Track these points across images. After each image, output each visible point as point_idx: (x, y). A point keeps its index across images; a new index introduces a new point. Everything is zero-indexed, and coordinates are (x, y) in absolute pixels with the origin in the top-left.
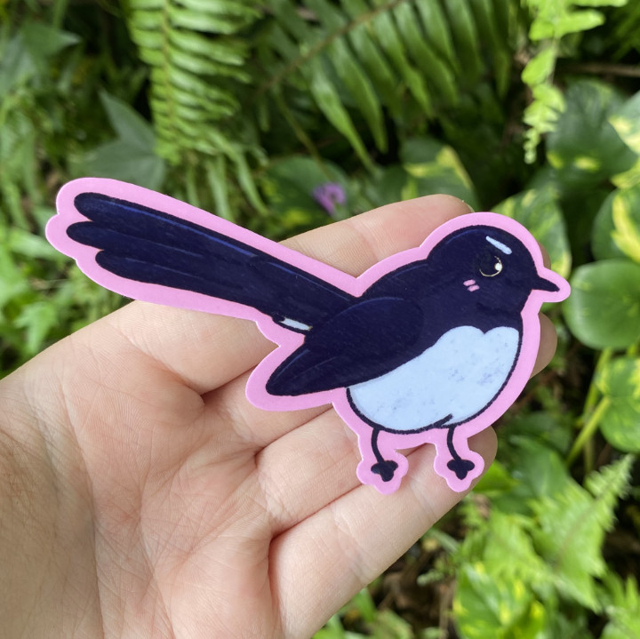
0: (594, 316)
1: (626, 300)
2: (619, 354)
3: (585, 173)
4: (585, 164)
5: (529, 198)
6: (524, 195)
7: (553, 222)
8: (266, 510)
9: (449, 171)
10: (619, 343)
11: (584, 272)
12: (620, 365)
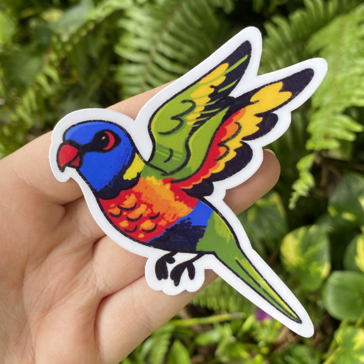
0: (338, 301)
1: (356, 295)
2: (352, 324)
3: (347, 222)
4: (348, 216)
5: (313, 229)
6: (310, 227)
7: (323, 245)
8: (95, 285)
9: (275, 206)
10: (352, 319)
11: (337, 275)
12: (349, 330)
